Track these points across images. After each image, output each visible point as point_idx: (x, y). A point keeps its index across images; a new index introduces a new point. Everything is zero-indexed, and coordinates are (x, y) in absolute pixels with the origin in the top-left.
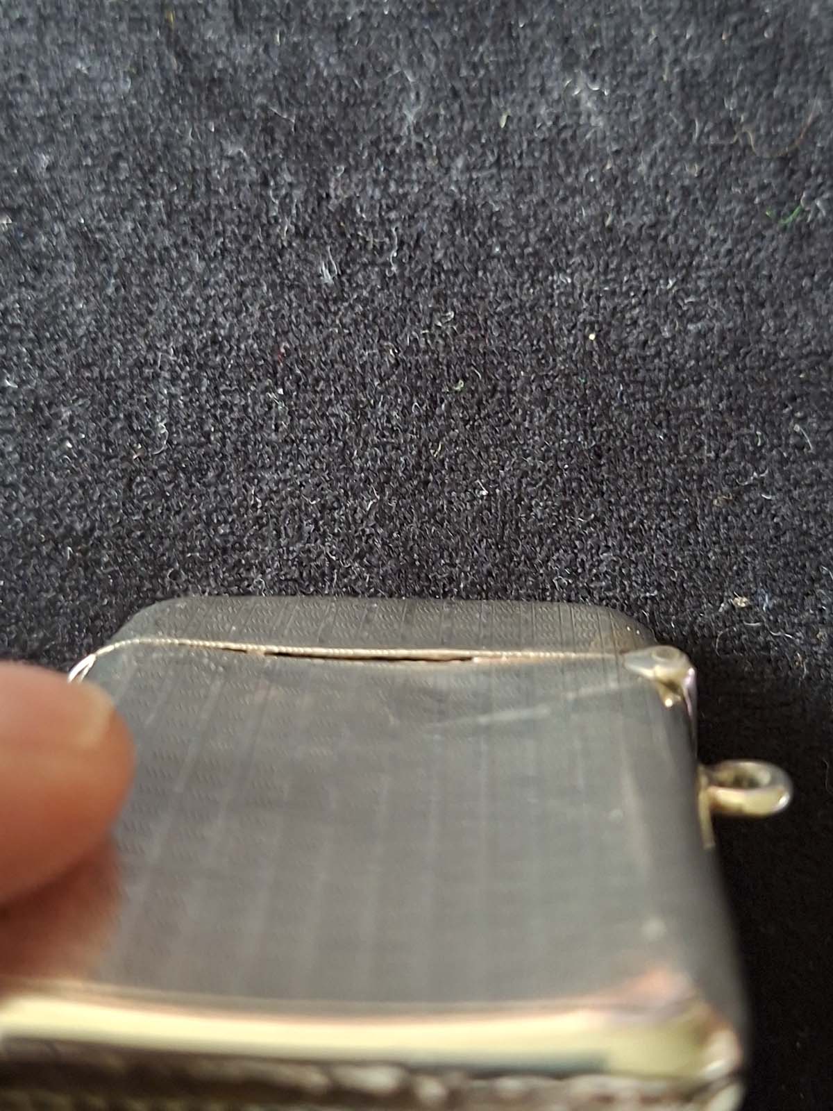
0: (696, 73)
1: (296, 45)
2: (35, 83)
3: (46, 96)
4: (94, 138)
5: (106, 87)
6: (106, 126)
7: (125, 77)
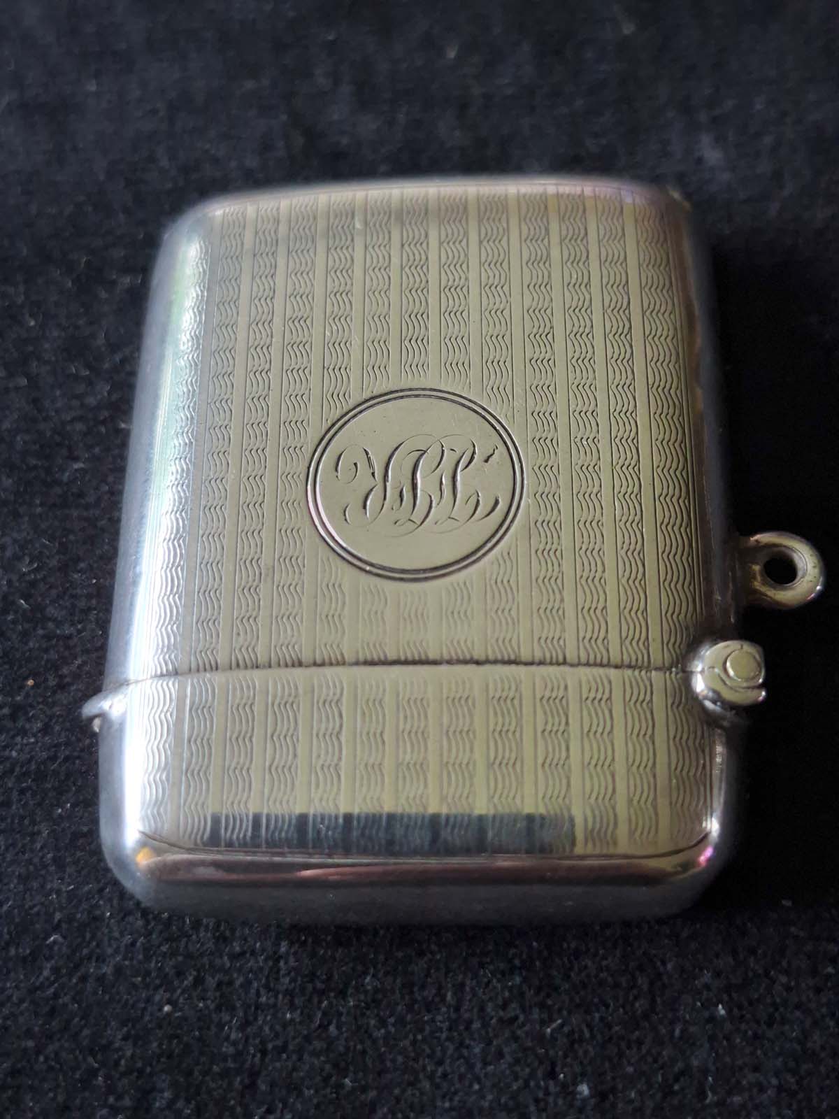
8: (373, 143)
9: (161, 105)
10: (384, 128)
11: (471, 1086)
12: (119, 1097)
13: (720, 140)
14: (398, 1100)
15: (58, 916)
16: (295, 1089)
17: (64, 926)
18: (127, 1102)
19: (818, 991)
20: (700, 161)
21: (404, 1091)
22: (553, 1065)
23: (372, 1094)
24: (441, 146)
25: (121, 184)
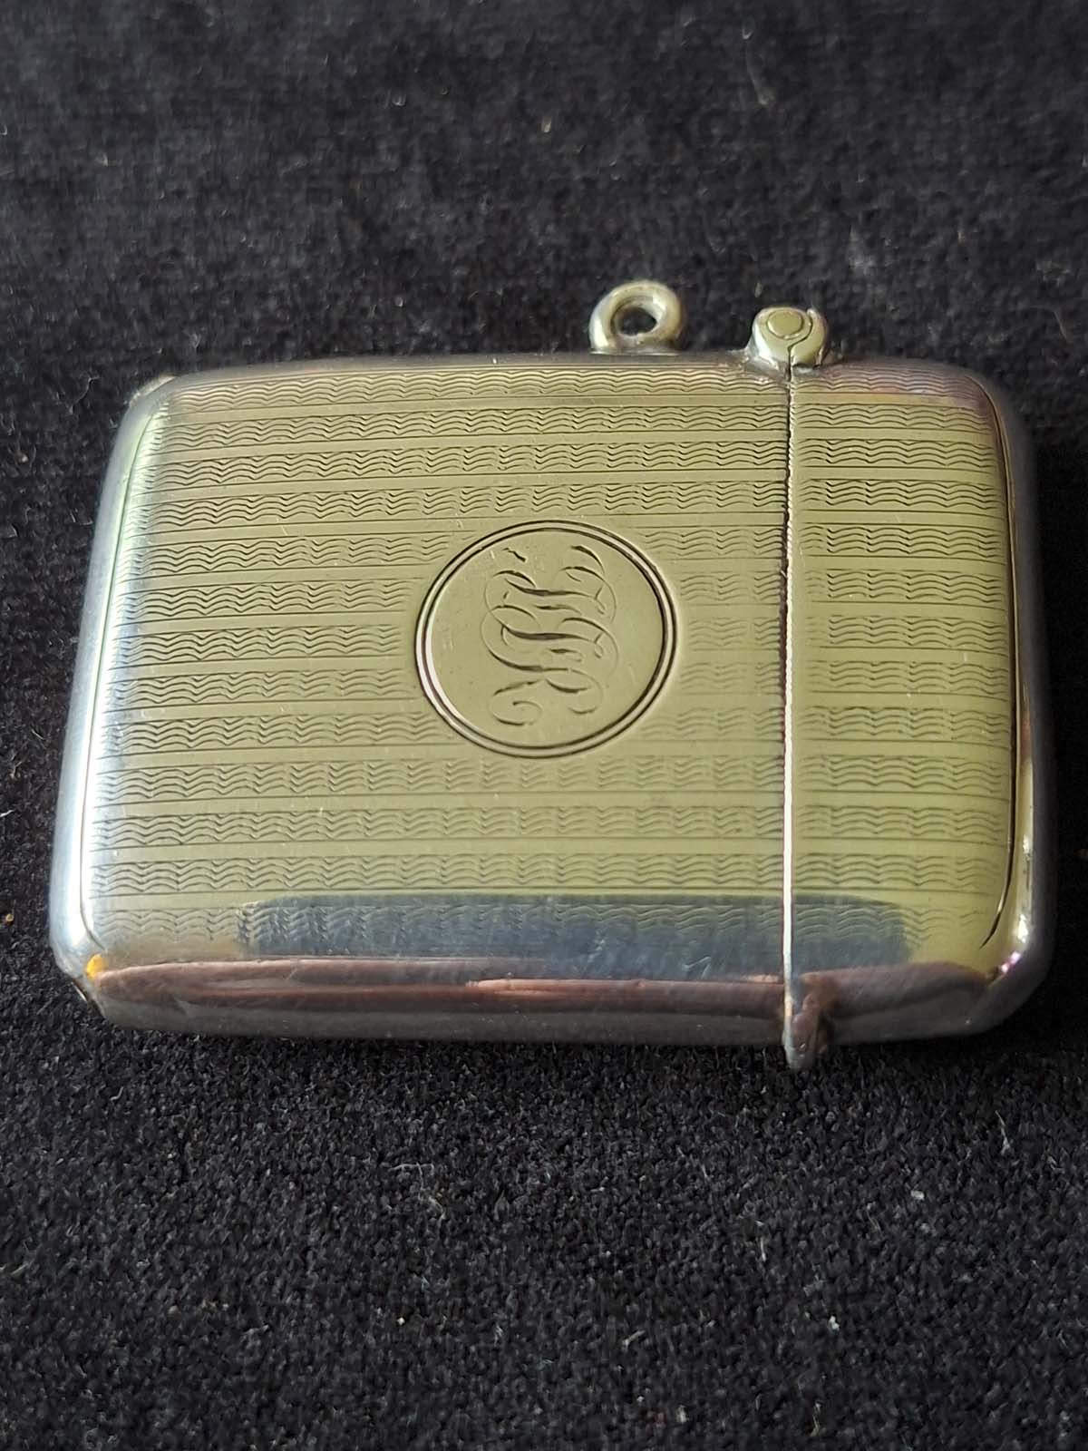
8: (447, 238)
9: (188, 185)
10: (462, 220)
11: (531, 1409)
12: (112, 1415)
13: (872, 244)
14: (444, 1425)
15: (43, 1193)
16: (323, 1407)
17: (51, 1205)
18: (121, 1420)
19: (951, 1303)
20: (849, 270)
21: (450, 1414)
22: (631, 1385)
23: (412, 1417)
24: (531, 244)
25: (137, 286)
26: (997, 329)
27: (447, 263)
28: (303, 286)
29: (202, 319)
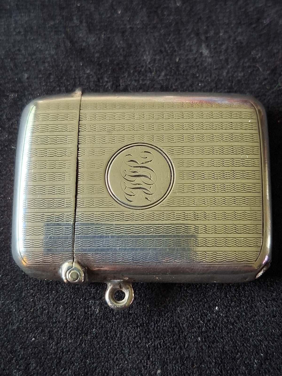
0: (241, 43)
1: (109, 38)
2: (23, 52)
3: (27, 56)
4: (42, 69)
5: (47, 52)
6: (46, 65)
7: (53, 49)
8: (93, 45)
9: (22, 30)
10: (97, 39)
11: (125, 362)
12: (20, 366)
13: (208, 46)
14: (103, 367)
16: (73, 363)
18: (22, 368)
20: (201, 53)
21: (105, 363)
22: (149, 355)
23: (95, 365)
24: (116, 47)
25: (9, 60)
26: (241, 72)
27: (94, 52)
28: (55, 59)
29: (28, 69)
